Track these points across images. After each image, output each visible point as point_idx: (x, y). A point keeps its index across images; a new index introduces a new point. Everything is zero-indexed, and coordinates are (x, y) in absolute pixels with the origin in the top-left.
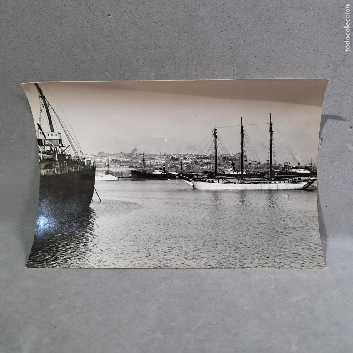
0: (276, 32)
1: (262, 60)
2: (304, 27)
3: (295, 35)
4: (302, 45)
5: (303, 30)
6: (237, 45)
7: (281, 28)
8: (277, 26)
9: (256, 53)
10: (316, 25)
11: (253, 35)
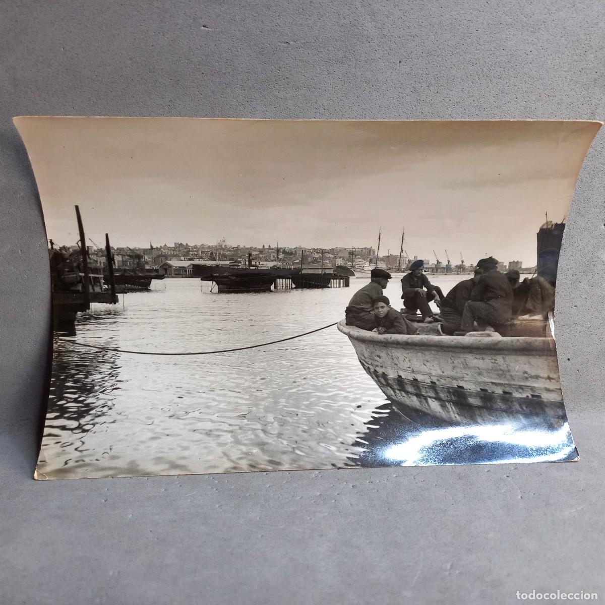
0: (488, 65)
1: (464, 111)
2: (532, 58)
3: (518, 70)
4: (529, 86)
5: (531, 63)
6: (424, 85)
7: (497, 58)
8: (491, 54)
9: (455, 100)
10: (551, 55)
11: (452, 69)
